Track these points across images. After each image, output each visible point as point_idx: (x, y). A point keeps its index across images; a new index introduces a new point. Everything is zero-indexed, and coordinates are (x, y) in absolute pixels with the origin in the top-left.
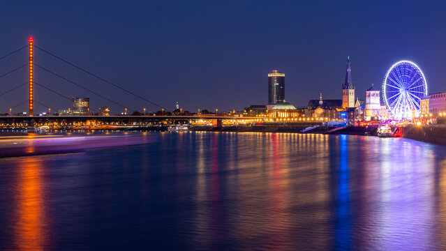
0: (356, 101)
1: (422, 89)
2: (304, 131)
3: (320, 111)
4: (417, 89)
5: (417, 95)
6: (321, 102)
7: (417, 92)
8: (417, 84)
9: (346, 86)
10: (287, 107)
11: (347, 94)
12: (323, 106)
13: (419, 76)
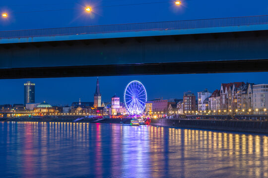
0: (102, 103)
1: (144, 97)
2: (75, 121)
3: (80, 109)
4: (142, 97)
5: (142, 100)
6: (80, 104)
7: (141, 98)
8: (141, 94)
9: (96, 94)
10: (47, 106)
11: (97, 99)
12: (81, 106)
13: (143, 89)
